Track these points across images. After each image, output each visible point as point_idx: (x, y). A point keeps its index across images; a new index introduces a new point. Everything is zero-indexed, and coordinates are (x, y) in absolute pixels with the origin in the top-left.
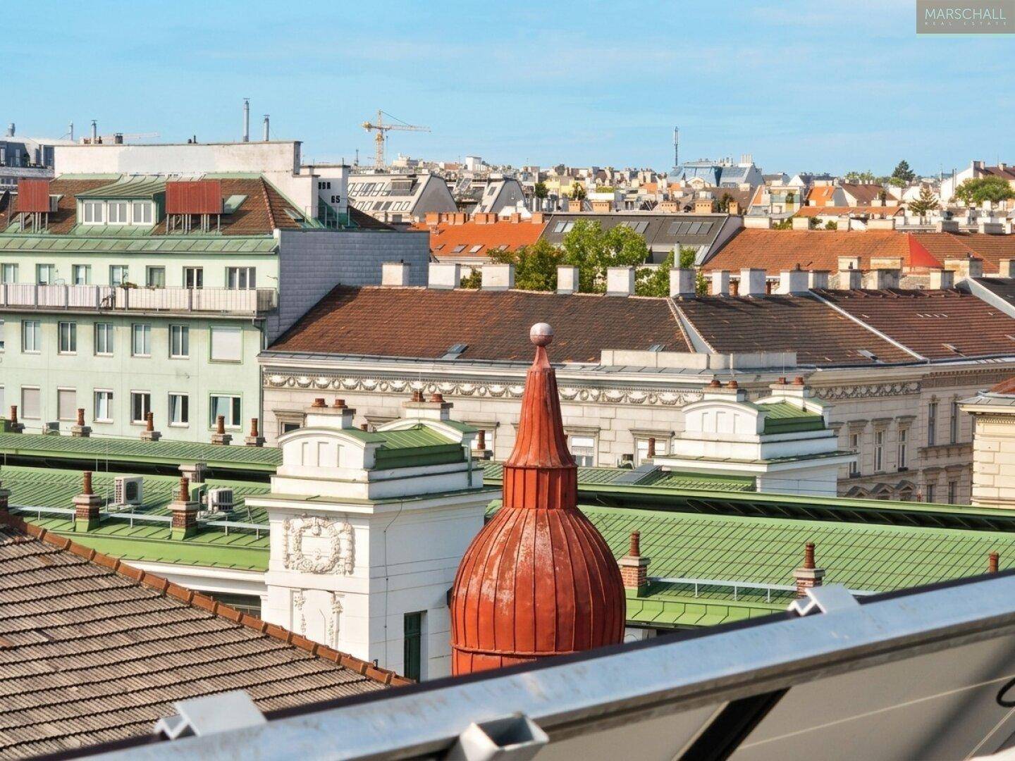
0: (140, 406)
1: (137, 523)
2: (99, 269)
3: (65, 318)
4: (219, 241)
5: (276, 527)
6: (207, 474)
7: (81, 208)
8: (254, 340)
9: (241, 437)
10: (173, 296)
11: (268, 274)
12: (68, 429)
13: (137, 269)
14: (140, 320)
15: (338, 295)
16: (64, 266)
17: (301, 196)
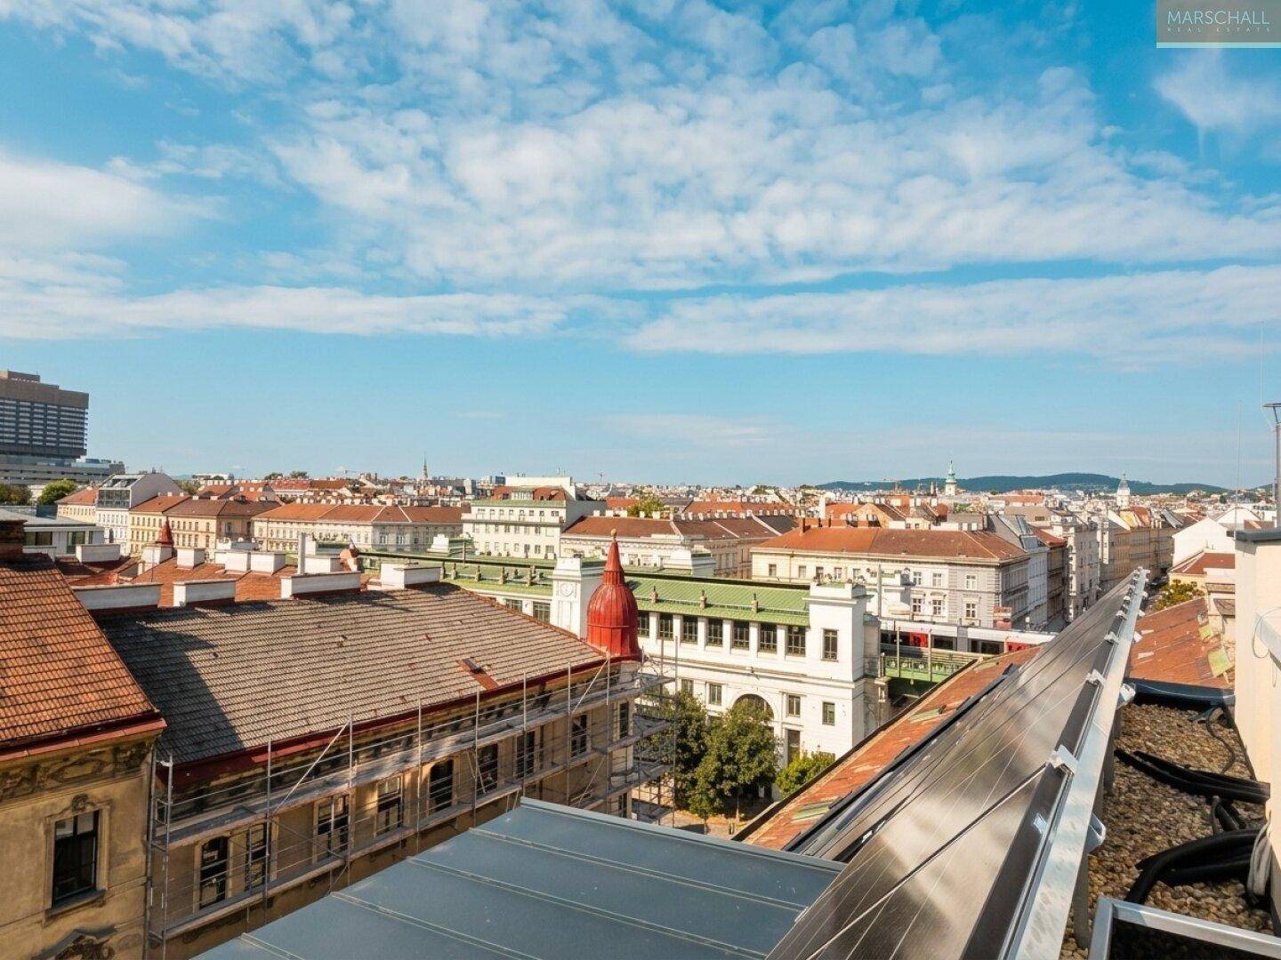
0: (527, 548)
1: (517, 582)
2: (517, 510)
3: (507, 524)
4: (549, 503)
5: (555, 583)
6: (537, 567)
7: (513, 494)
8: (557, 530)
9: (551, 556)
10: (536, 519)
11: (563, 513)
12: (504, 554)
13: (527, 511)
14: (527, 525)
15: (582, 519)
16: (507, 510)
17: (572, 492)
